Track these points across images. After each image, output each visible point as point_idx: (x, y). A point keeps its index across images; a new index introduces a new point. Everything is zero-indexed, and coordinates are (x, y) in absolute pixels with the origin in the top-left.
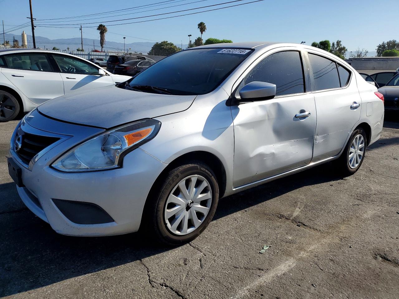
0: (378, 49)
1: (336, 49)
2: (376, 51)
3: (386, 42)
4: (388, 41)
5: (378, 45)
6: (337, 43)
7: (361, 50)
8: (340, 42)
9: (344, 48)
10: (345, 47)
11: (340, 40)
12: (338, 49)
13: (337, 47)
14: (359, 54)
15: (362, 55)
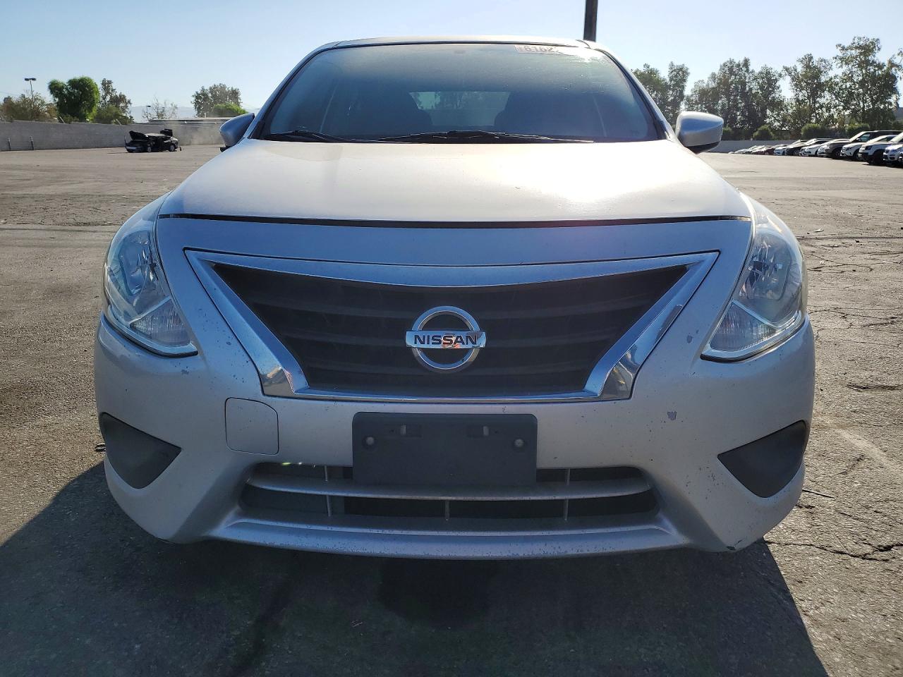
0: (197, 103)
1: (104, 99)
2: (193, 106)
3: (207, 87)
4: (212, 85)
5: (194, 93)
6: (104, 83)
7: (162, 104)
8: (110, 82)
9: (121, 99)
10: (124, 97)
11: (108, 79)
12: (108, 98)
13: (106, 95)
14: (159, 111)
15: (167, 114)
